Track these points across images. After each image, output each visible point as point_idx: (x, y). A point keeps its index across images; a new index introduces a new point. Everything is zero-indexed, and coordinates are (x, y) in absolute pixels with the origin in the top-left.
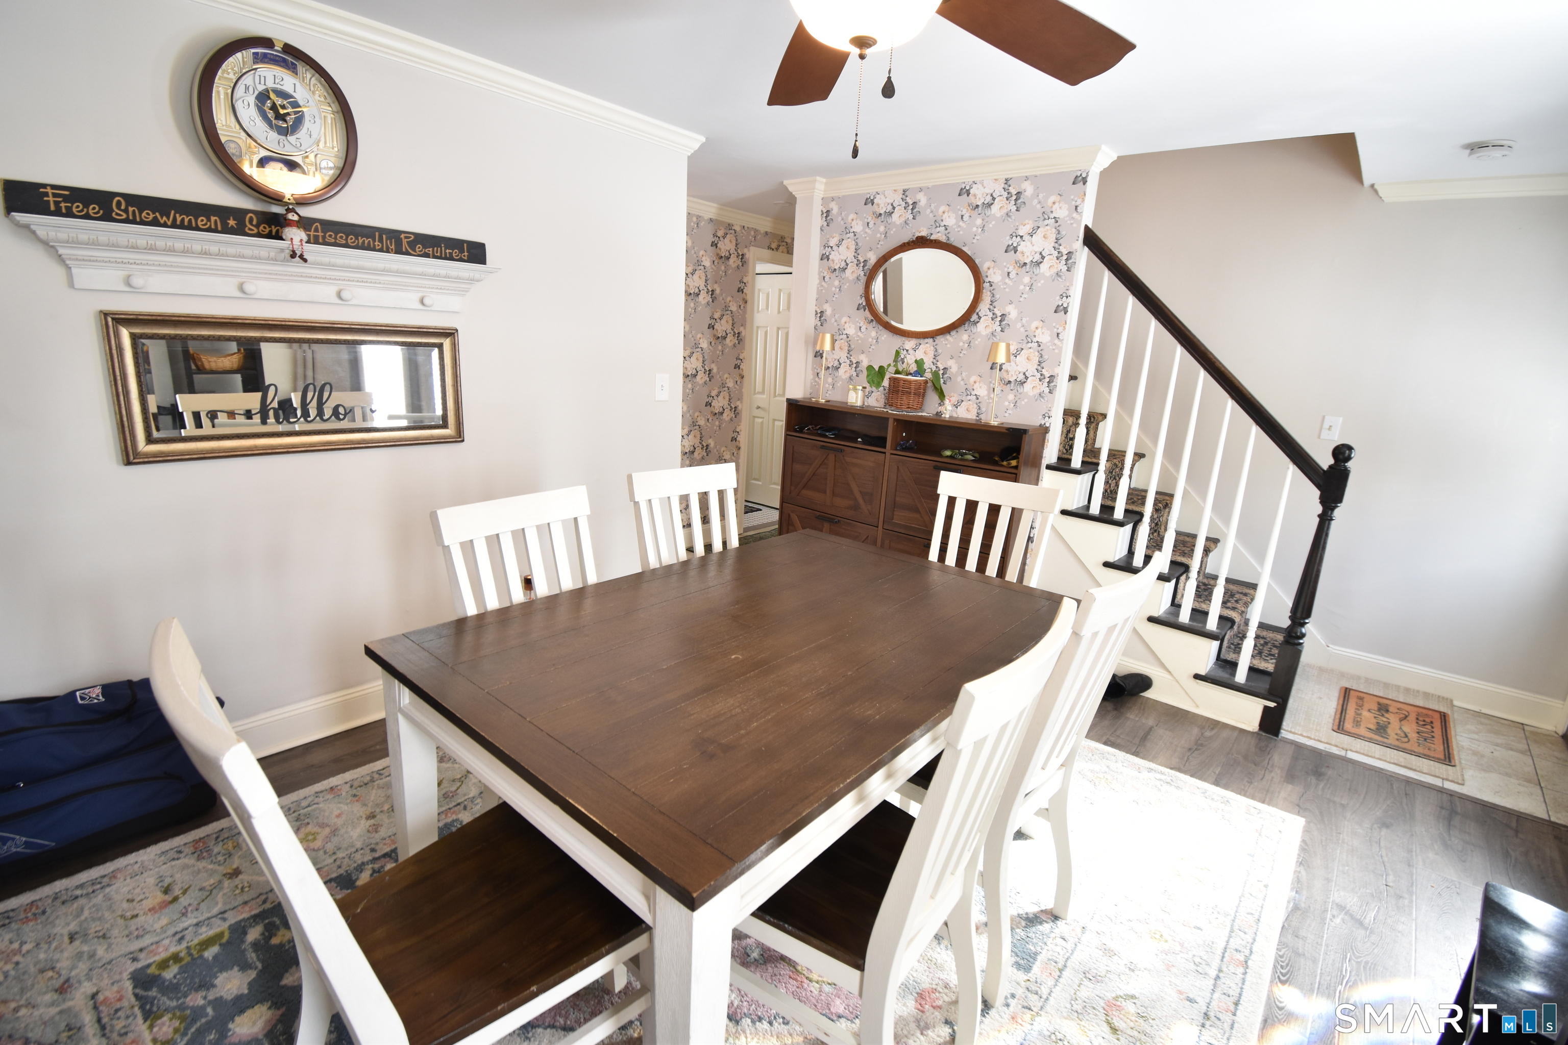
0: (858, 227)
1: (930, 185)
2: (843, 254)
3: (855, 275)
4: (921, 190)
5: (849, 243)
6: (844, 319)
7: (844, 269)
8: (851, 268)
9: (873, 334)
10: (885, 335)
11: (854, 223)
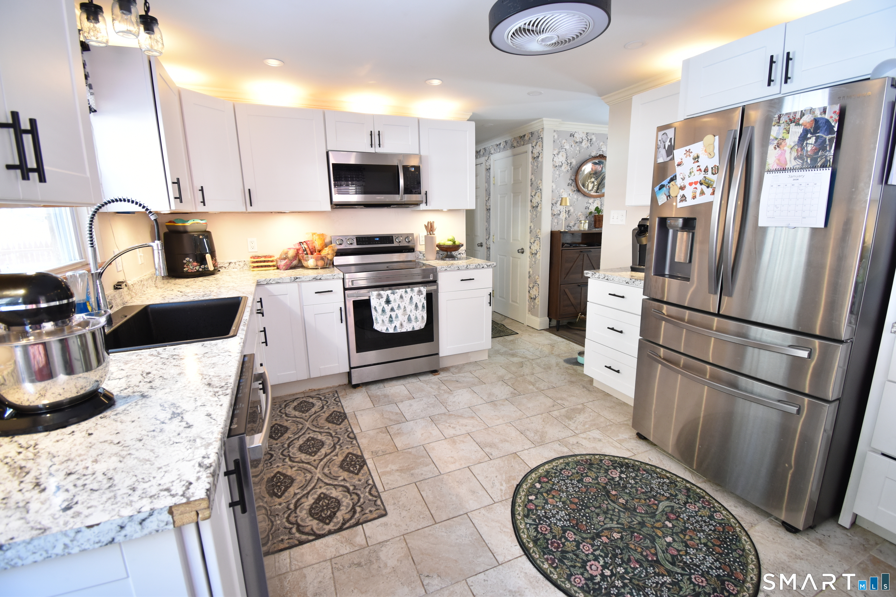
0: (567, 147)
1: (597, 133)
2: (561, 158)
3: (566, 169)
4: (593, 134)
5: (563, 154)
6: (562, 190)
7: (561, 166)
8: (564, 166)
9: (576, 197)
10: (581, 198)
11: (565, 144)
